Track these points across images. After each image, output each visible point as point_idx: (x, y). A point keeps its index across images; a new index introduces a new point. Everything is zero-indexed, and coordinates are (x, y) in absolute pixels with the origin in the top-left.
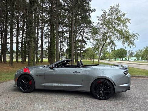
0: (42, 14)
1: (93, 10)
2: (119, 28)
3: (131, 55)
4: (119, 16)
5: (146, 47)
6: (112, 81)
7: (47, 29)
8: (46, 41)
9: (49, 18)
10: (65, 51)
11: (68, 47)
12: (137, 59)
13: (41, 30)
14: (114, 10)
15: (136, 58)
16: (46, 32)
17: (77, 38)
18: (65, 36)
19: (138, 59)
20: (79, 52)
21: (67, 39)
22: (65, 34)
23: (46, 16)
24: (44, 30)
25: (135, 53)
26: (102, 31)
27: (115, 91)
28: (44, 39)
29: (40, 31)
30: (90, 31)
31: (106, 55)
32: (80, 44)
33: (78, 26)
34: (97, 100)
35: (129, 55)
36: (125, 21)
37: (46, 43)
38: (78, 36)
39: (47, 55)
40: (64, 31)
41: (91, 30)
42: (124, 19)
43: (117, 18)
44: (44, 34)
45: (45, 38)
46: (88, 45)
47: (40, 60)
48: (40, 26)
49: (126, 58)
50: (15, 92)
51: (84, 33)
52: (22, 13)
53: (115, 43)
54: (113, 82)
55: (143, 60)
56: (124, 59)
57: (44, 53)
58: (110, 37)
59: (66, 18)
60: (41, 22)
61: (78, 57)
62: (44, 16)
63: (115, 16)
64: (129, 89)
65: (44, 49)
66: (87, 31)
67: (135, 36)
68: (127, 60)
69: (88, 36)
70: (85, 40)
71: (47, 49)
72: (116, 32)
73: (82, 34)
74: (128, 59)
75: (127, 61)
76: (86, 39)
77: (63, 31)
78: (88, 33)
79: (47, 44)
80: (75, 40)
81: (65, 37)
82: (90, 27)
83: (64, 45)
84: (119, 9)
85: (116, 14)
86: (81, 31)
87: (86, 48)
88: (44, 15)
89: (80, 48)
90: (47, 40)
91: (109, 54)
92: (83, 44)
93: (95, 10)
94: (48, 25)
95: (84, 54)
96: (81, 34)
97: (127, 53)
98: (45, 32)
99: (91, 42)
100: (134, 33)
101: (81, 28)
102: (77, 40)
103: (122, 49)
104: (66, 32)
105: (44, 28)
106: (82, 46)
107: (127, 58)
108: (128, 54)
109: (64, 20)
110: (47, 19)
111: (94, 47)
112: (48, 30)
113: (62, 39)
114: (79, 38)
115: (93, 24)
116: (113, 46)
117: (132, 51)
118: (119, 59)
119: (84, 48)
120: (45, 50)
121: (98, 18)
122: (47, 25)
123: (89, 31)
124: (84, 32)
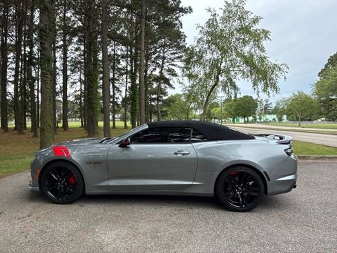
0: (64, 14)
1: (186, 8)
2: (246, 50)
3: (266, 111)
4: (247, 24)
5: (296, 93)
6: (262, 171)
7: (77, 49)
8: (74, 78)
9: (82, 23)
10: (119, 101)
11: (128, 93)
12: (277, 120)
13: (61, 52)
14: (234, 9)
15: (275, 116)
16: (73, 56)
17: (149, 72)
18: (120, 66)
19: (280, 120)
20: (153, 103)
21: (126, 73)
22: (119, 63)
23: (73, 18)
24: (68, 52)
25: (273, 106)
26: (208, 56)
27: (269, 191)
28: (69, 73)
29: (59, 54)
30: (179, 57)
31: (212, 111)
32: (155, 85)
33: (151, 43)
34: (230, 213)
35: (261, 110)
36: (259, 35)
37: (74, 83)
38: (151, 68)
39: (76, 112)
40: (117, 55)
41: (180, 54)
42: (256, 30)
43: (242, 28)
44: (70, 62)
45: (73, 71)
46: (174, 88)
47: (60, 125)
48: (58, 42)
49: (255, 117)
50: (35, 204)
51: (165, 61)
52: (13, 11)
53: (236, 84)
54: (265, 172)
55: (290, 120)
56: (251, 118)
57: (69, 106)
58: (227, 72)
59: (123, 25)
60: (62, 31)
61: (151, 116)
62: (69, 19)
63: (236, 24)
64: (295, 187)
65: (71, 99)
66: (172, 57)
67: (280, 69)
68: (258, 120)
69: (173, 67)
70: (168, 77)
71: (77, 98)
72: (239, 59)
73: (160, 62)
74: (260, 119)
75: (258, 122)
76: (169, 74)
77: (114, 54)
78: (173, 60)
79: (78, 86)
80: (145, 76)
81: (120, 69)
82: (179, 47)
83: (118, 88)
84: (245, 7)
85: (239, 19)
86: (158, 57)
87: (169, 95)
88: (68, 15)
89: (154, 96)
90: (76, 77)
91: (219, 109)
92: (163, 86)
93: (191, 10)
94: (80, 41)
95: (164, 109)
96: (157, 63)
97: (257, 106)
98: (72, 58)
99: (181, 81)
100: (279, 63)
101: (158, 50)
102: (150, 77)
103: (247, 97)
104: (123, 57)
105: (70, 48)
106: (161, 92)
107: (258, 117)
108: (259, 108)
109: (118, 29)
110: (76, 26)
111: (187, 92)
112: (78, 53)
113: (114, 74)
114: (153, 73)
115: (184, 41)
116: (233, 91)
117: (267, 100)
118: (242, 120)
119: (165, 94)
120: (73, 99)
121: (200, 29)
122: (75, 39)
123: (177, 55)
124: (164, 58)
